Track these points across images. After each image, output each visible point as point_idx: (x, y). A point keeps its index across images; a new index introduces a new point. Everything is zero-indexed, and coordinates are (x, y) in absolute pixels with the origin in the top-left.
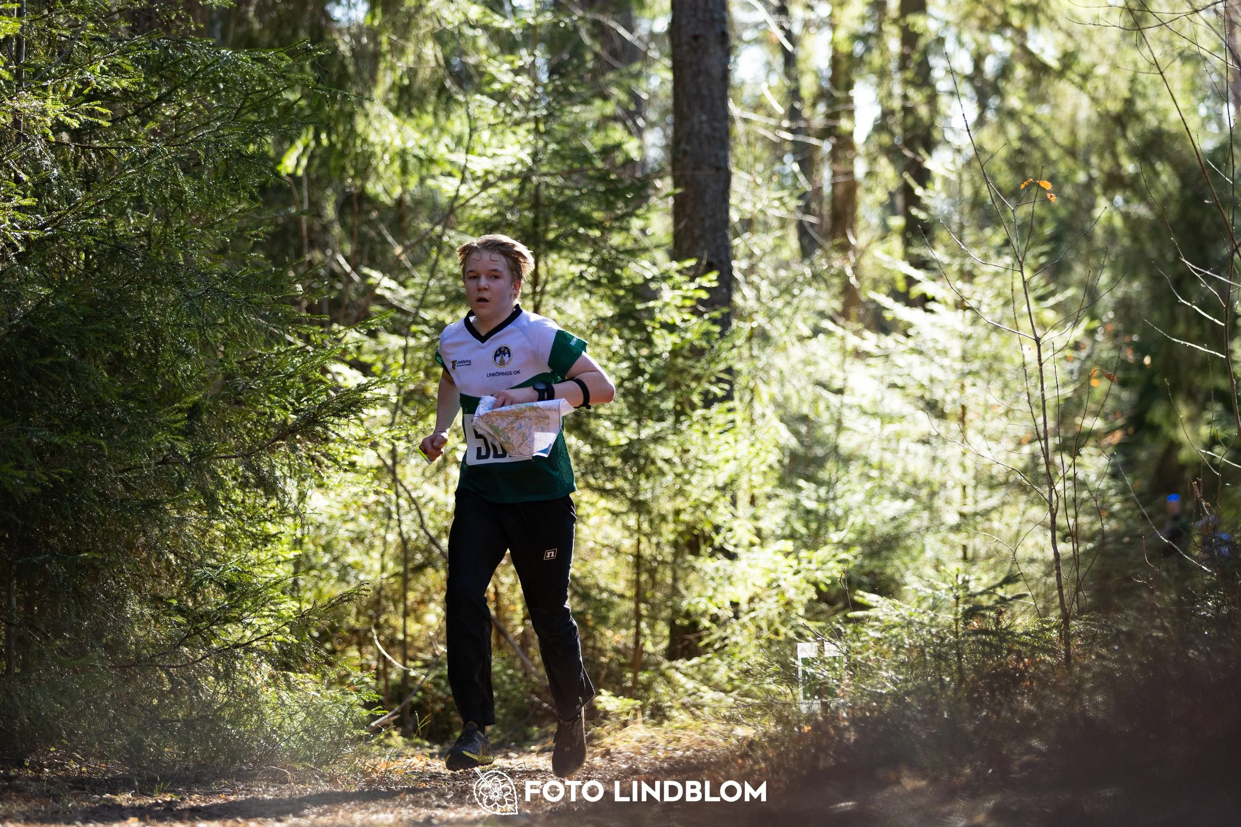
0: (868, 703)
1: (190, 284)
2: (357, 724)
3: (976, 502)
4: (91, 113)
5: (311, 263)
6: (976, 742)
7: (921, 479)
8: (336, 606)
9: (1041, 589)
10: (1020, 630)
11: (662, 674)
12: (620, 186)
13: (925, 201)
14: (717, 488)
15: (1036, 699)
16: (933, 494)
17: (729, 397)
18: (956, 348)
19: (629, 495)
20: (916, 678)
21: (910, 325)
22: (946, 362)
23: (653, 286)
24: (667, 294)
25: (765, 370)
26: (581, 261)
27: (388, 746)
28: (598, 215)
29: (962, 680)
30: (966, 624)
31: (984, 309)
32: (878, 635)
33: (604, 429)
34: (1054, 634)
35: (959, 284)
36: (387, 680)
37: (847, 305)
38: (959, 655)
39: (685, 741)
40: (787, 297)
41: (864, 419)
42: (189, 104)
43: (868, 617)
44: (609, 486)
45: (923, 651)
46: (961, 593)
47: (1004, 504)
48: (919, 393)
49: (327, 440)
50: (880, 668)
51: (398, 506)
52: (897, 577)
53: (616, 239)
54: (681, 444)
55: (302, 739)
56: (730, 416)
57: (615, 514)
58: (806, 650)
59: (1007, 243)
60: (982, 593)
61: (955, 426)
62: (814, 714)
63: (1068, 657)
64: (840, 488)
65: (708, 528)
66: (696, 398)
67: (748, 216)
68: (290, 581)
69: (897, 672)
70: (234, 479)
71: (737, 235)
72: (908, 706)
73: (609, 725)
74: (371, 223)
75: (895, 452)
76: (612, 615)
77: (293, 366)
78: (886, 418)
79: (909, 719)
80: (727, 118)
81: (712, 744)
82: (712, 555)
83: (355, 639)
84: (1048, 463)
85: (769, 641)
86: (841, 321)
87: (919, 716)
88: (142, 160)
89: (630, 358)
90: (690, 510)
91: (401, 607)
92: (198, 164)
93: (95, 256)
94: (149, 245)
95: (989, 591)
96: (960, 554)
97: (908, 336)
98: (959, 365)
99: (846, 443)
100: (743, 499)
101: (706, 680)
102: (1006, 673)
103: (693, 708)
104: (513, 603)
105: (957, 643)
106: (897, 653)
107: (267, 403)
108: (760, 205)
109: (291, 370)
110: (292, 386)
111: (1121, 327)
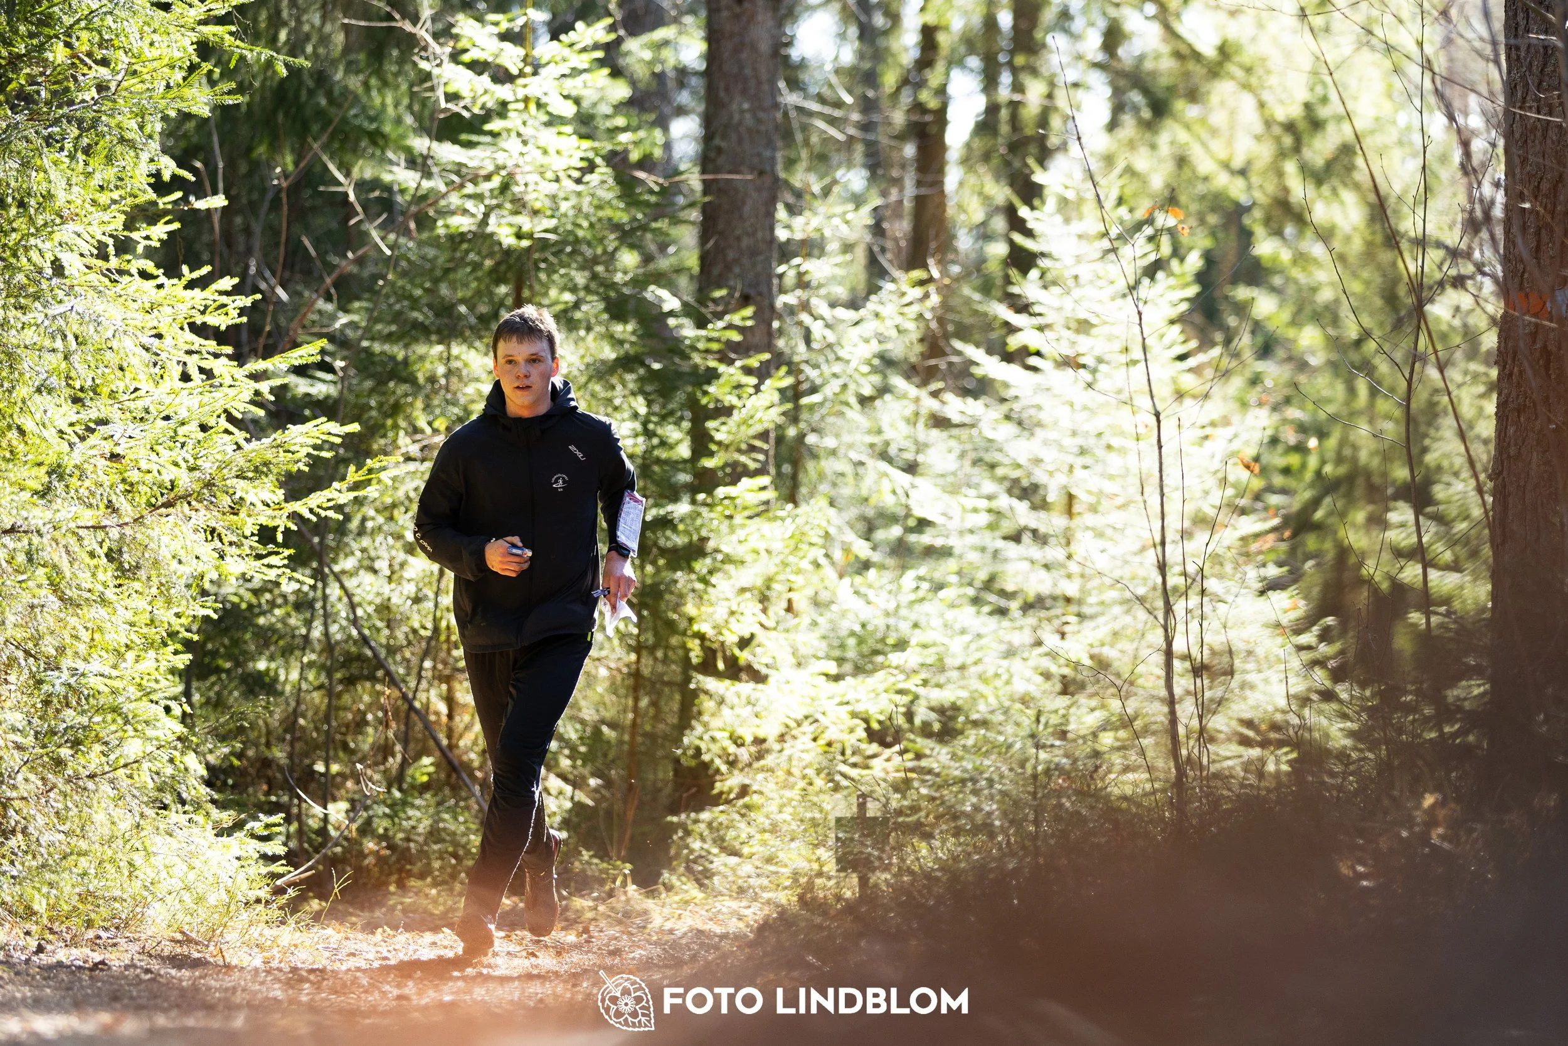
2: (254, 883)
7: (1010, 587)
13: (1030, 225)
17: (763, 471)
18: (1065, 419)
21: (1004, 385)
22: (1052, 435)
23: (672, 322)
24: (689, 334)
31: (1103, 368)
35: (1071, 336)
36: (301, 824)
37: (926, 356)
48: (1014, 475)
51: (324, 600)
53: (625, 259)
56: (764, 496)
58: (841, 807)
60: (1084, 737)
61: (1058, 518)
65: (730, 642)
66: (722, 473)
67: (801, 236)
71: (783, 260)
73: (590, 897)
80: (778, 107)
82: (733, 677)
86: (916, 378)
95: (1089, 736)
97: (1001, 400)
100: (777, 604)
101: (718, 840)
103: (701, 875)
107: (153, 456)
108: (815, 221)
109: (186, 414)
110: (188, 436)
111: (1279, 398)
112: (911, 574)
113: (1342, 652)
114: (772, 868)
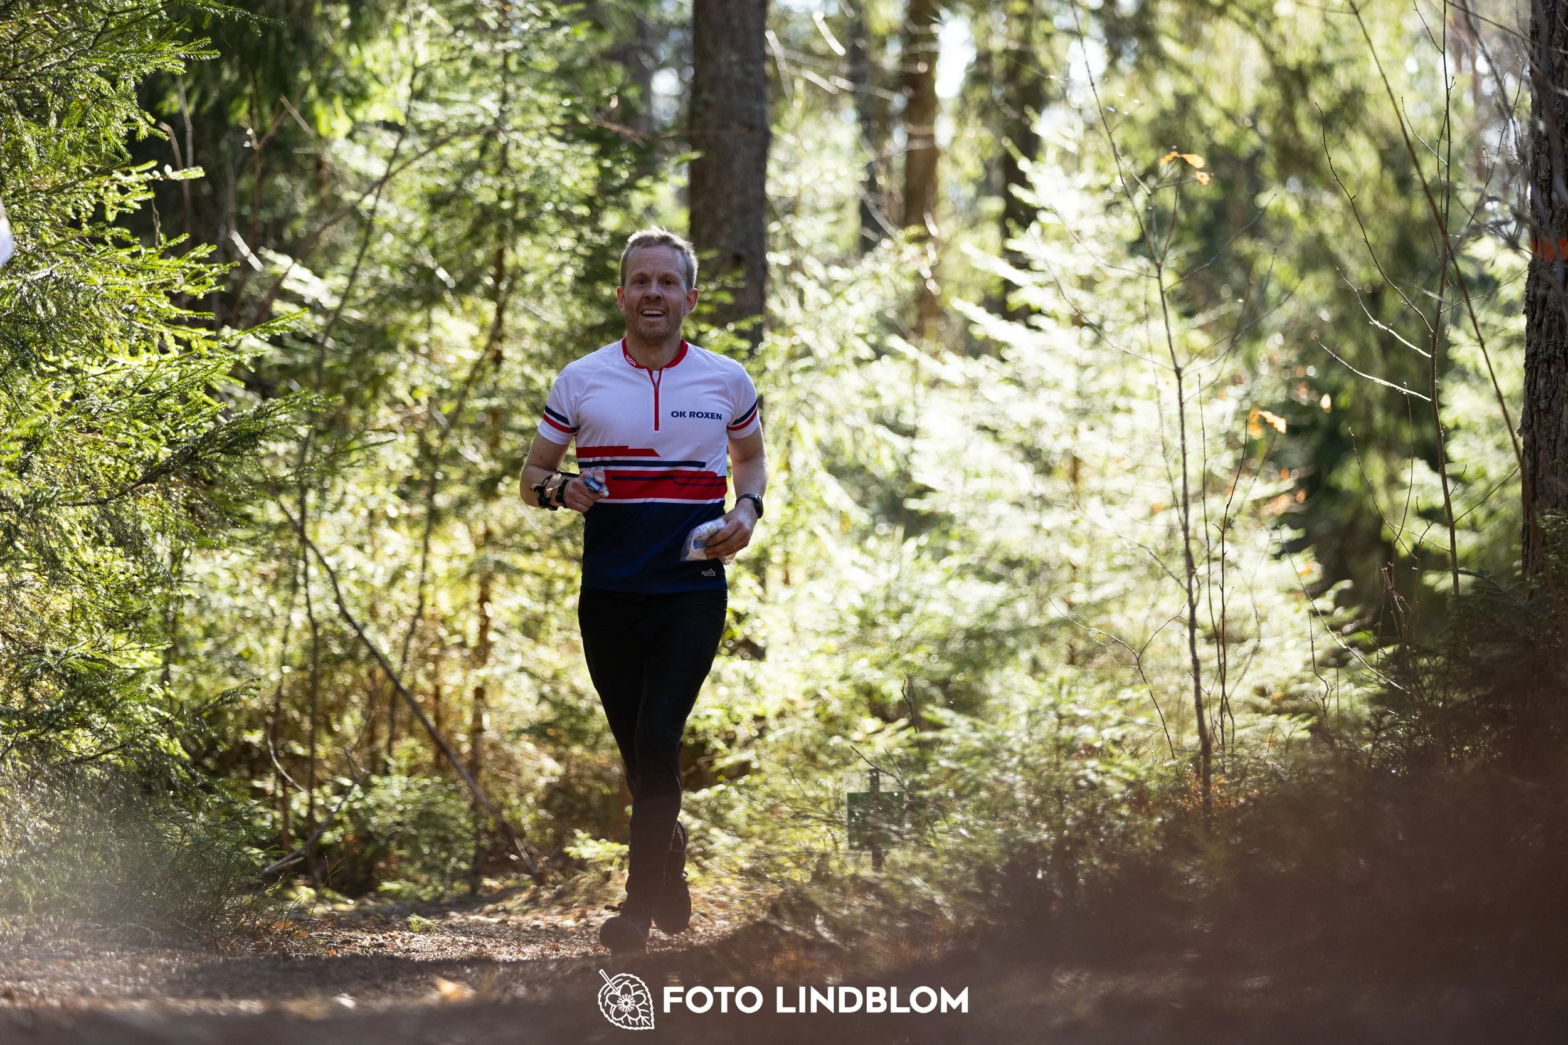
2: (246, 869)
3: (1090, 589)
7: (1015, 555)
8: (212, 710)
13: (1032, 177)
16: (1031, 577)
18: (1069, 379)
21: (1005, 345)
22: (1056, 396)
25: (809, 402)
26: (560, 250)
27: (287, 900)
31: (1108, 327)
32: (954, 765)
34: (1190, 768)
35: (1076, 294)
36: (285, 812)
37: (921, 317)
38: (1060, 795)
42: (35, 24)
43: (939, 742)
46: (1065, 709)
47: (1127, 592)
48: (1017, 437)
49: (210, 484)
50: (954, 810)
51: (305, 574)
52: (979, 686)
53: (610, 220)
58: (855, 782)
59: (1141, 240)
61: (1063, 484)
63: (1207, 802)
67: (791, 193)
71: (776, 218)
73: (584, 879)
75: (985, 517)
82: (734, 653)
84: (1188, 537)
86: (913, 339)
96: (1065, 656)
97: (1003, 360)
98: (1072, 402)
100: (774, 575)
101: (718, 820)
104: (457, 711)
105: (1059, 776)
107: (132, 431)
108: (807, 179)
109: (165, 387)
110: (167, 409)
111: (1292, 355)
112: (912, 543)
113: (1359, 616)
114: (774, 848)
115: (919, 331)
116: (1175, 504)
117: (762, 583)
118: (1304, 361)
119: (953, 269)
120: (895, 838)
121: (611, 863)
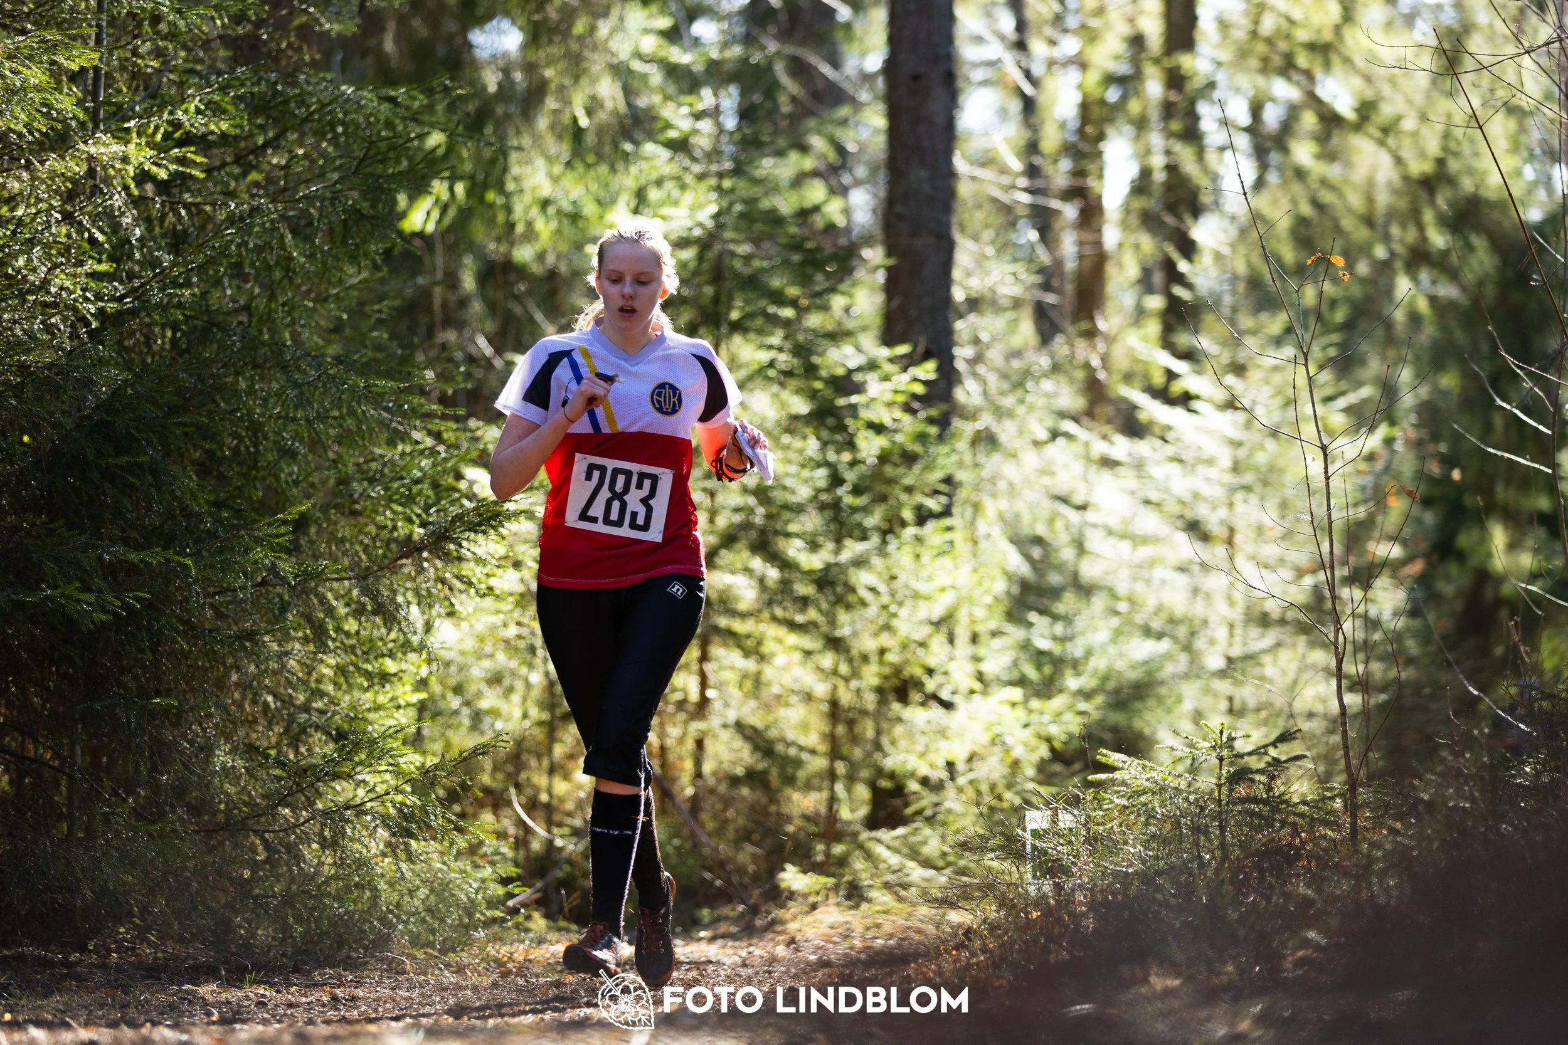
0: (1112, 883)
1: (298, 368)
2: (491, 904)
3: (1245, 644)
4: (182, 161)
5: (444, 346)
6: (1241, 933)
7: (1179, 614)
8: (467, 761)
9: (1322, 749)
10: (1296, 799)
11: (861, 847)
12: (818, 256)
13: (1191, 277)
14: (932, 623)
15: (1315, 881)
16: (1193, 634)
17: (947, 512)
18: (1225, 457)
19: (825, 629)
20: (1169, 855)
21: (1168, 428)
22: (1213, 473)
23: (858, 377)
24: (875, 388)
25: (993, 481)
26: (770, 347)
27: (527, 930)
28: (793, 291)
29: (1225, 857)
30: (1231, 790)
31: (1259, 412)
32: (1125, 802)
33: (795, 550)
34: (1338, 804)
35: (1230, 379)
36: (528, 849)
37: (1092, 403)
38: (1222, 828)
39: (887, 928)
40: (1019, 393)
41: (1112, 541)
42: (301, 152)
43: (1113, 780)
44: (800, 618)
45: (1178, 822)
46: (1225, 753)
47: (1278, 645)
48: (1176, 509)
49: (460, 559)
50: (1126, 843)
52: (1147, 731)
53: (814, 320)
54: (888, 568)
55: (424, 921)
56: (948, 536)
57: (808, 653)
58: (1036, 819)
59: (1289, 330)
60: (1250, 754)
61: (1220, 551)
62: (1045, 897)
63: (1354, 831)
64: (1080, 623)
65: (918, 672)
66: (908, 514)
67: (974, 295)
68: (413, 729)
69: (1146, 848)
70: (347, 605)
71: (961, 316)
72: (1159, 889)
73: (794, 907)
74: (517, 298)
75: (1148, 582)
76: (801, 774)
77: (421, 469)
78: (1139, 540)
79: (1160, 905)
80: (951, 174)
81: (919, 931)
82: (923, 704)
83: (489, 800)
84: (1334, 598)
85: (992, 809)
86: (1085, 420)
87: (1173, 901)
88: (242, 219)
89: (827, 464)
90: (897, 649)
91: (546, 762)
92: (311, 224)
93: (184, 334)
94: (250, 322)
95: (1258, 752)
96: (1223, 705)
97: (1166, 441)
98: (1228, 478)
99: (1089, 570)
100: (963, 636)
101: (914, 854)
102: (1279, 851)
103: (897, 887)
104: (680, 758)
105: (1220, 813)
106: (1147, 824)
107: (388, 514)
108: (989, 282)
109: (419, 474)
110: (420, 493)
111: (1424, 434)
115: (1090, 413)
116: (1323, 566)
117: (951, 641)
118: (1435, 437)
119: (1120, 359)
120: (1074, 870)
121: (818, 893)
